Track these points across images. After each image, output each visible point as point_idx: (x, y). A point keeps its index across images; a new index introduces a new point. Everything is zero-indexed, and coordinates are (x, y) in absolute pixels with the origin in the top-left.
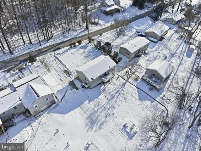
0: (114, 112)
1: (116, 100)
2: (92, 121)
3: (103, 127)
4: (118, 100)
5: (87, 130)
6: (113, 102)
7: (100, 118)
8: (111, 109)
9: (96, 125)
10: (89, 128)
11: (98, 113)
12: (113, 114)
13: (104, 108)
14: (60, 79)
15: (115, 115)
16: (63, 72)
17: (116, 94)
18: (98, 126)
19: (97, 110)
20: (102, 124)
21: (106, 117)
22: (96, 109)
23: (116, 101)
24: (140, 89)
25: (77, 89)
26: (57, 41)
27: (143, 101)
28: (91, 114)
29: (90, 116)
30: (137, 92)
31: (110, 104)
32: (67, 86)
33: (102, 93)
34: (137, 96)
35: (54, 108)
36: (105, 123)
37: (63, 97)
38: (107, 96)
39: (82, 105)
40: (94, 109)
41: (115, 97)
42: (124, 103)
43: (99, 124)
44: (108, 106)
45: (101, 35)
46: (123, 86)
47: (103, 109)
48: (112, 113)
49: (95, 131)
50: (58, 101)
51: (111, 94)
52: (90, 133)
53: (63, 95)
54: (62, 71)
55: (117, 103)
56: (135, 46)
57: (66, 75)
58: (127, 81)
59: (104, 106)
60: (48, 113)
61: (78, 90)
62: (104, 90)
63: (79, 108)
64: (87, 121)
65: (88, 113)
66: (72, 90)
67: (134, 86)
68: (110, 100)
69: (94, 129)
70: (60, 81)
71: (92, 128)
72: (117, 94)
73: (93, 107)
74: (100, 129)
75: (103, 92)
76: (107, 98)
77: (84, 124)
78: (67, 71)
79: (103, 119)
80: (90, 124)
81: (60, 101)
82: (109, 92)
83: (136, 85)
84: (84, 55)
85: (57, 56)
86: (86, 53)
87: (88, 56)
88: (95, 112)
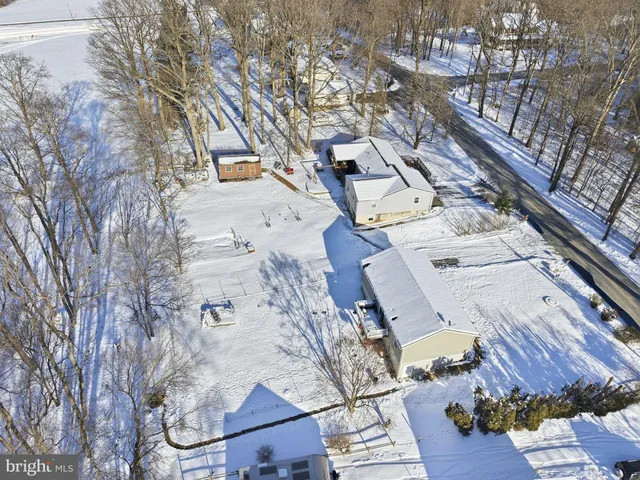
0: (273, 307)
1: (299, 328)
2: (283, 265)
3: (260, 276)
4: (297, 332)
5: (273, 254)
6: (298, 318)
7: (282, 278)
8: (285, 304)
9: (272, 268)
10: (275, 257)
11: (292, 280)
12: (271, 304)
13: (296, 294)
15: (266, 306)
17: (317, 338)
18: (269, 270)
19: (300, 282)
20: (267, 276)
21: (275, 289)
22: (304, 279)
23: (296, 325)
24: (292, 422)
27: (248, 392)
29: (297, 266)
30: (287, 397)
31: (297, 309)
33: (337, 310)
34: (275, 387)
35: (346, 224)
36: (264, 281)
38: (323, 315)
40: (308, 276)
41: (309, 331)
42: (281, 341)
43: (270, 272)
44: (294, 303)
46: (334, 375)
47: (295, 291)
48: (275, 303)
49: (263, 263)
50: (358, 230)
51: (325, 329)
52: (267, 256)
53: (369, 239)
55: (288, 325)
58: (347, 402)
59: (301, 297)
60: (340, 216)
62: (346, 318)
63: (326, 256)
64: (290, 260)
67: (315, 412)
68: (309, 316)
69: (269, 263)
71: (272, 261)
72: (313, 342)
73: (312, 276)
74: (261, 271)
75: (340, 313)
76: (319, 313)
79: (274, 282)
80: (283, 261)
81: (358, 233)
82: (335, 325)
83: (315, 420)
84: (535, 329)
85: (533, 261)
86: (550, 340)
87: (526, 337)
88: (299, 277)
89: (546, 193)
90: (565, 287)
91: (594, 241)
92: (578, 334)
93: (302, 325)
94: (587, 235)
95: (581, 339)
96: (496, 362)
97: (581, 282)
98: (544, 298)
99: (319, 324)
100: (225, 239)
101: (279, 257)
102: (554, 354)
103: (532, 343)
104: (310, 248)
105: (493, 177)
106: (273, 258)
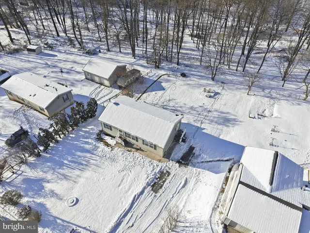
0: (199, 106)
1: (178, 107)
2: (226, 121)
6: (184, 109)
7: (216, 116)
10: (237, 121)
11: (211, 119)
14: (184, 187)
16: (161, 191)
21: (210, 111)
25: (191, 149)
27: (165, 87)
28: (219, 124)
29: (222, 125)
31: (190, 111)
32: (194, 166)
36: (220, 111)
37: (222, 161)
39: (215, 135)
41: (174, 108)
44: (195, 112)
54: (158, 195)
55: (183, 105)
57: (167, 181)
61: (194, 146)
65: (220, 127)
66: (200, 155)
68: (182, 112)
69: (233, 117)
70: (190, 185)
72: (168, 107)
77: (236, 127)
78: (153, 186)
80: (231, 123)
88: (212, 121)
101: (237, 123)
106: (237, 120)
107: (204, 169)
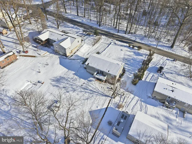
0: (69, 92)
1: (83, 92)
2: (58, 80)
3: (55, 87)
6: (79, 90)
7: (62, 84)
8: (72, 89)
9: (56, 83)
11: (66, 82)
12: (68, 92)
13: (72, 85)
14: (89, 53)
17: (89, 90)
19: (69, 81)
20: (57, 86)
21: (64, 88)
22: (69, 79)
23: (81, 92)
26: (132, 38)
27: (89, 115)
28: (64, 78)
29: (62, 78)
30: (99, 108)
31: (77, 88)
32: (84, 58)
33: (86, 81)
34: (94, 108)
35: (64, 58)
36: (58, 88)
37: (73, 59)
38: (84, 84)
39: (70, 71)
40: (69, 78)
41: (86, 90)
43: (57, 84)
44: (74, 87)
45: (174, 61)
46: (102, 95)
47: (70, 84)
49: (51, 84)
50: (69, 58)
51: (89, 87)
52: (50, 81)
53: (75, 58)
54: (97, 51)
55: (79, 93)
56: (173, 91)
58: (111, 97)
59: (73, 84)
60: (59, 57)
61: (82, 64)
62: (90, 81)
63: (68, 70)
64: (58, 77)
66: (81, 61)
67: (108, 105)
68: (82, 87)
69: (53, 83)
70: (87, 53)
71: (53, 81)
72: (90, 92)
73: (70, 77)
74: (53, 86)
75: (88, 81)
76: (83, 85)
77: (56, 76)
79: (61, 86)
80: (57, 79)
81: (69, 59)
82: (90, 84)
83: (110, 107)
84: (126, 57)
85: (112, 44)
86: (130, 57)
87: (126, 60)
88: (67, 80)
89: (99, 27)
90: (122, 46)
91: (117, 34)
92: (132, 53)
93: (82, 90)
94: (114, 33)
95: (133, 54)
96: (127, 68)
97: (123, 43)
98: (121, 50)
99: (86, 87)
100: (28, 85)
101: (54, 79)
102: (133, 59)
103: (128, 60)
104: (61, 71)
105: (85, 28)
106: (53, 80)
107: (81, 57)
